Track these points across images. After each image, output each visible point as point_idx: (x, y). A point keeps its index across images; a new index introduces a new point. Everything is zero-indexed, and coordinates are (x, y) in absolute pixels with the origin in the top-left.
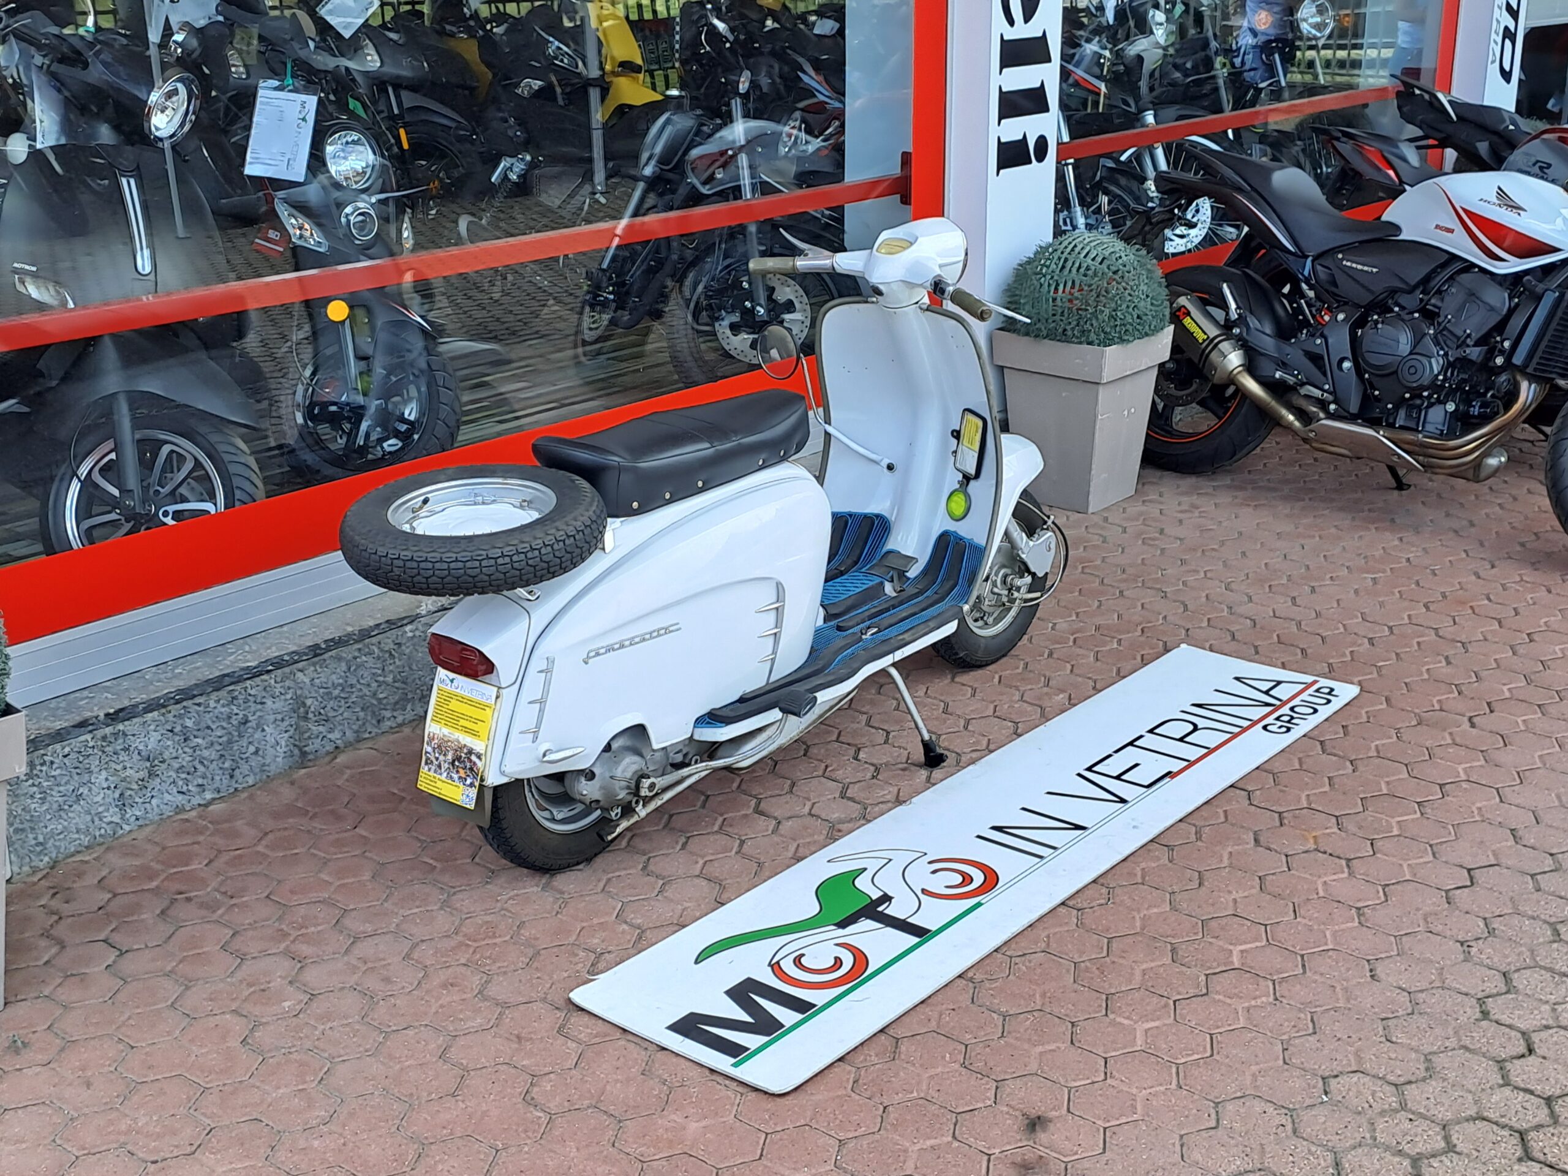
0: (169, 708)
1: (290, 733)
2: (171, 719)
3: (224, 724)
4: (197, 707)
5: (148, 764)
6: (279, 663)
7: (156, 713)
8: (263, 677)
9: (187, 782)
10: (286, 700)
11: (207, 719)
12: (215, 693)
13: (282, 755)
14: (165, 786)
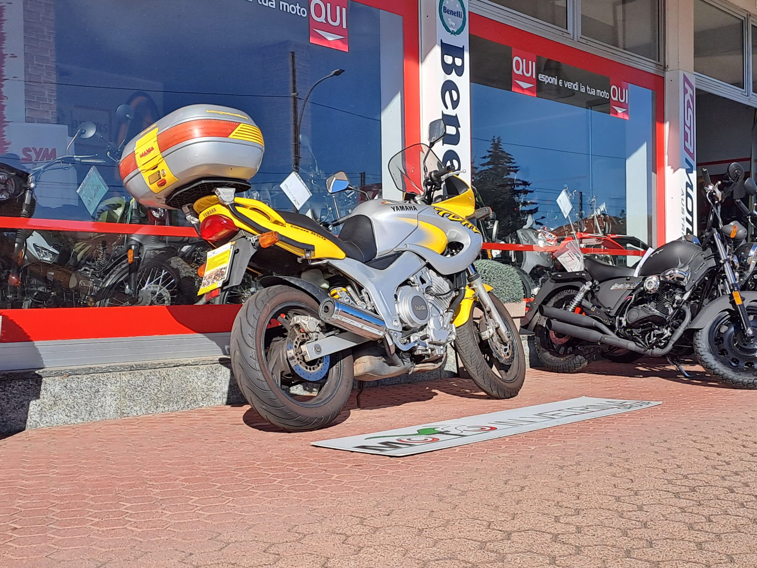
0: (65, 377)
1: (118, 401)
3: (88, 390)
4: (78, 379)
5: (54, 399)
6: (115, 369)
7: (59, 378)
8: (107, 373)
9: (70, 412)
11: (82, 386)
12: (86, 375)
13: (113, 411)
14: (60, 411)
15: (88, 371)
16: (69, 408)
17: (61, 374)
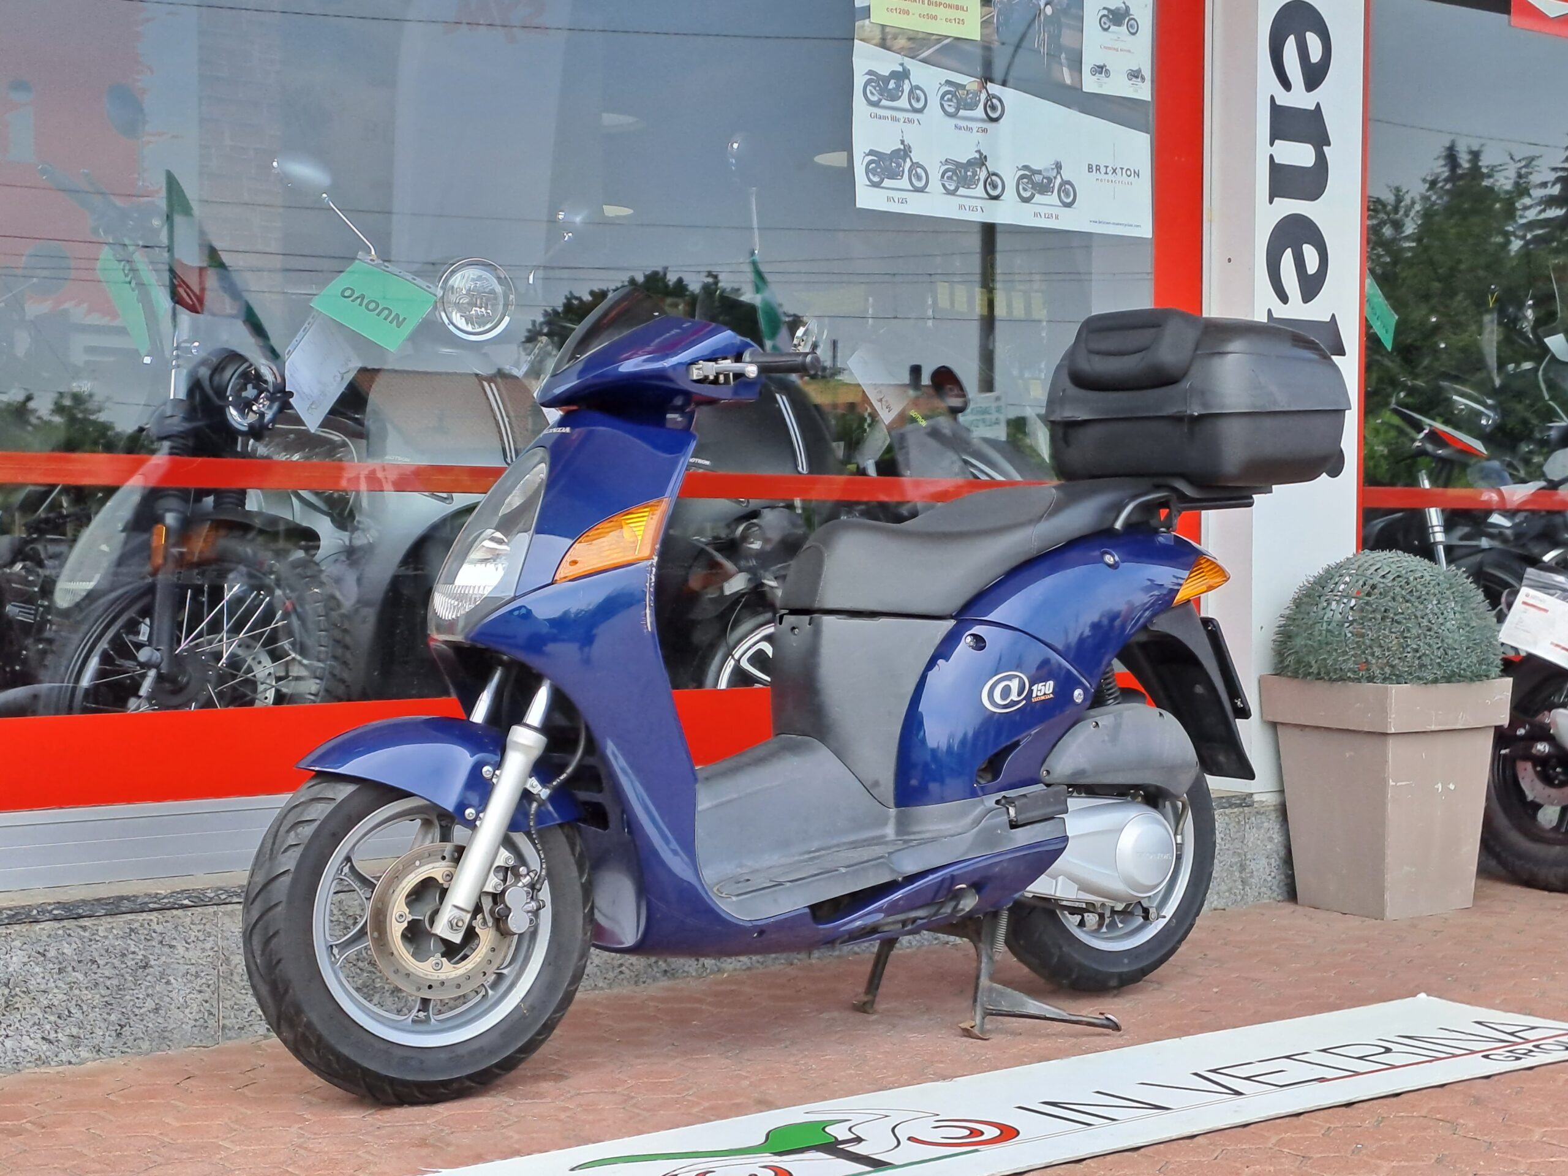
0: (42, 925)
1: (206, 996)
2: (44, 938)
3: (117, 962)
4: (80, 930)
5: (6, 991)
6: (199, 900)
7: (23, 928)
8: (175, 912)
9: (57, 1028)
10: (203, 950)
11: (95, 951)
12: (109, 919)
13: (193, 1023)
14: (27, 1026)
15: (114, 907)
16: (52, 1018)
17: (28, 915)
